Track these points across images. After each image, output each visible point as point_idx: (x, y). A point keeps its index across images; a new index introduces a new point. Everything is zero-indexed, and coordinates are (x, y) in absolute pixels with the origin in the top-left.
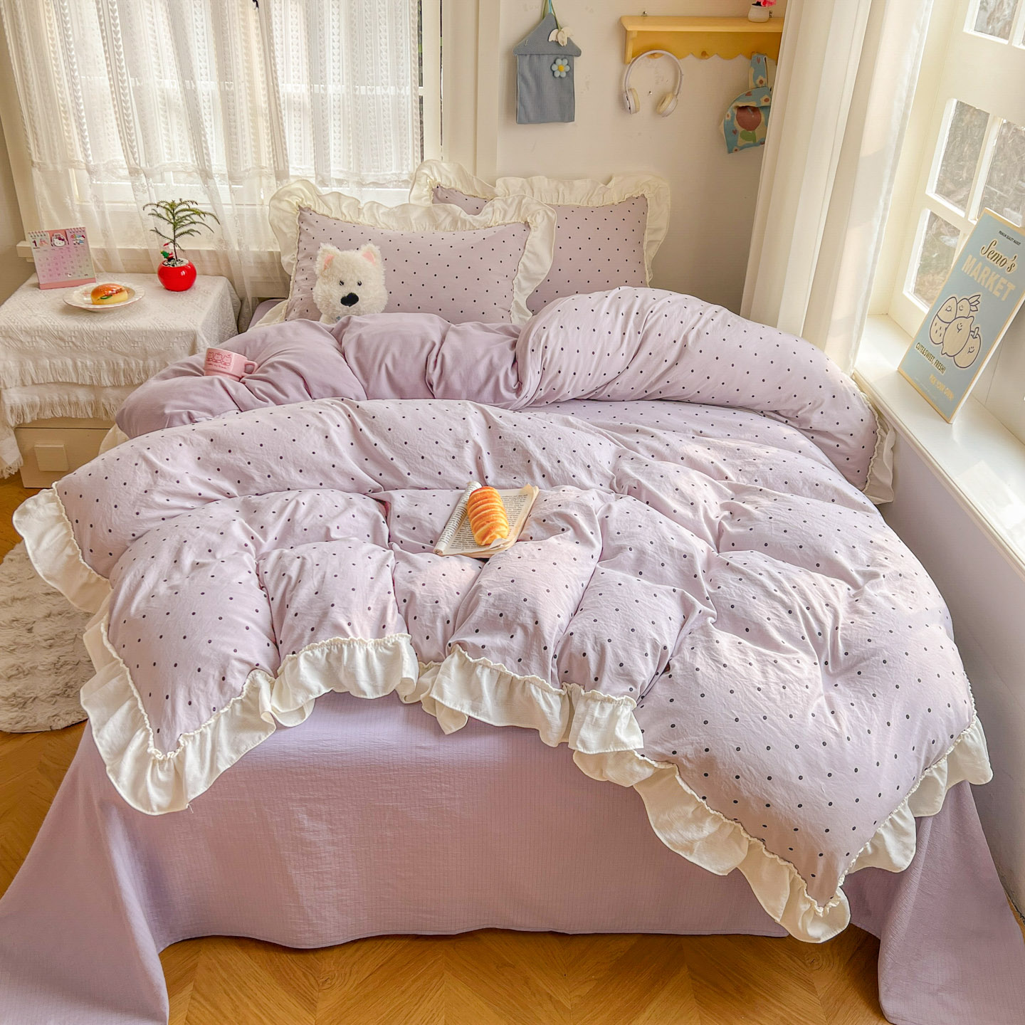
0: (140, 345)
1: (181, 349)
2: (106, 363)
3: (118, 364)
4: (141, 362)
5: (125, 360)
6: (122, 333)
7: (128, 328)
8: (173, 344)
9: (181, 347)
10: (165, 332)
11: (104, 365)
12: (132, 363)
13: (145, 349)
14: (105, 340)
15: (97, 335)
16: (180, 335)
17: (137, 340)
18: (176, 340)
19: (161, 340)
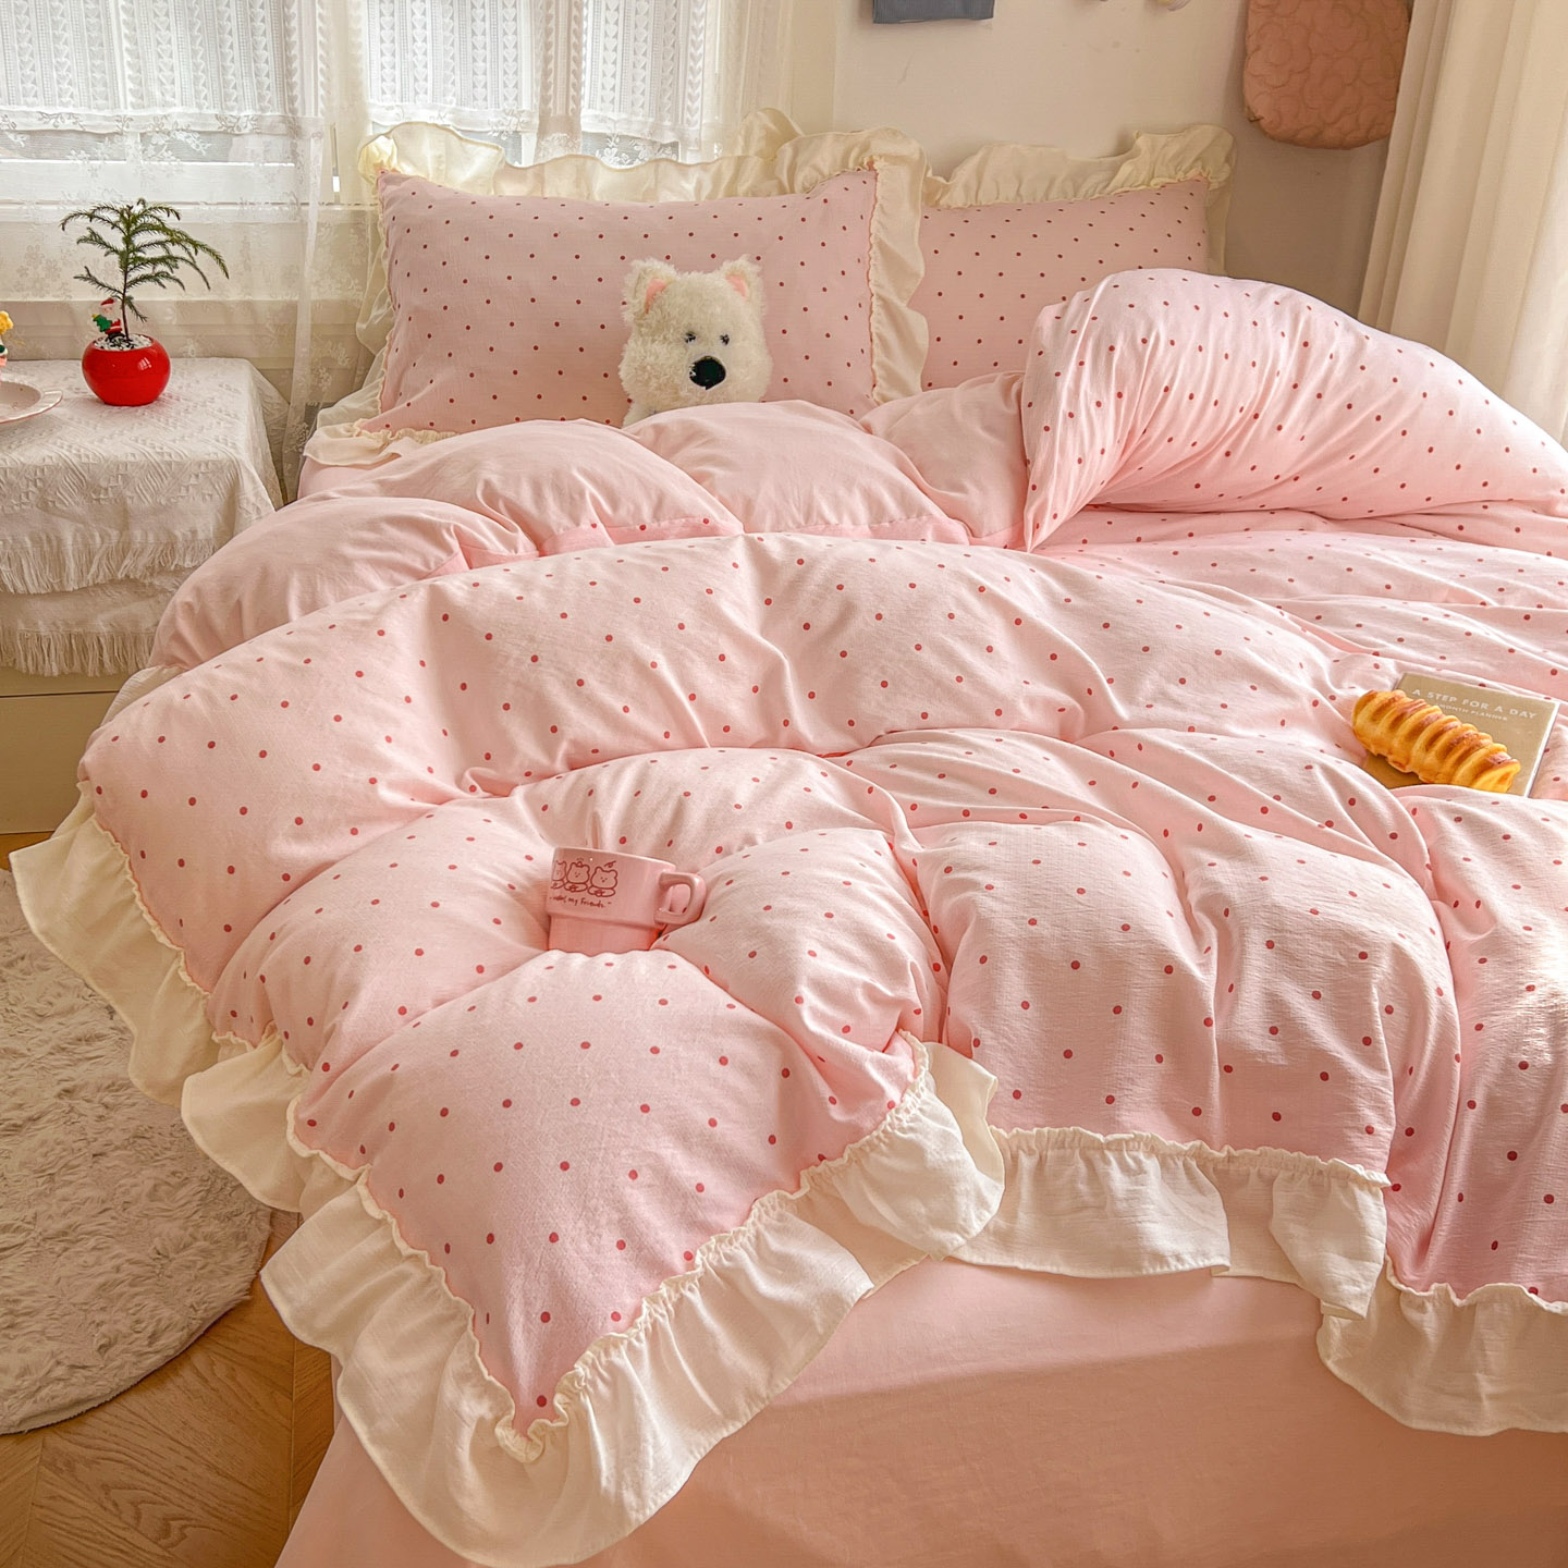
0: (111, 495)
1: (204, 499)
2: (31, 539)
3: (60, 541)
4: (114, 533)
5: (77, 530)
6: (70, 469)
7: (84, 460)
8: (188, 490)
9: (203, 495)
10: (169, 464)
11: (29, 543)
12: (92, 536)
13: (125, 503)
14: (32, 488)
15: (12, 477)
16: (203, 468)
17: (104, 484)
18: (193, 481)
19: (158, 480)
